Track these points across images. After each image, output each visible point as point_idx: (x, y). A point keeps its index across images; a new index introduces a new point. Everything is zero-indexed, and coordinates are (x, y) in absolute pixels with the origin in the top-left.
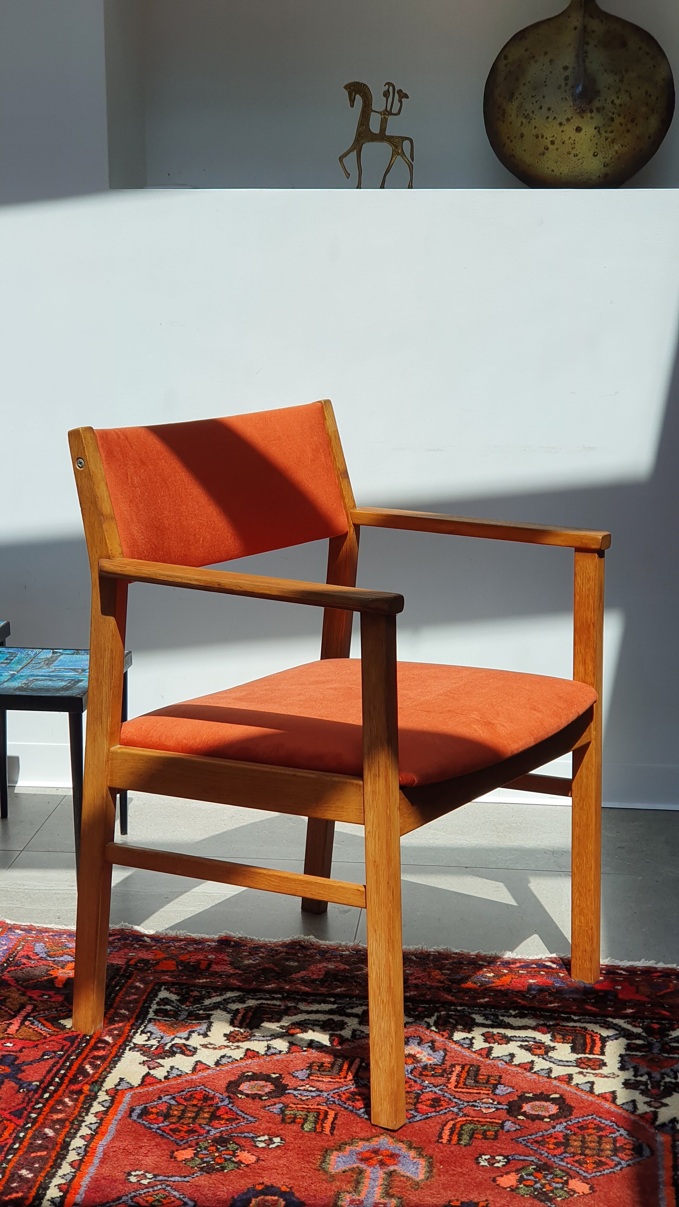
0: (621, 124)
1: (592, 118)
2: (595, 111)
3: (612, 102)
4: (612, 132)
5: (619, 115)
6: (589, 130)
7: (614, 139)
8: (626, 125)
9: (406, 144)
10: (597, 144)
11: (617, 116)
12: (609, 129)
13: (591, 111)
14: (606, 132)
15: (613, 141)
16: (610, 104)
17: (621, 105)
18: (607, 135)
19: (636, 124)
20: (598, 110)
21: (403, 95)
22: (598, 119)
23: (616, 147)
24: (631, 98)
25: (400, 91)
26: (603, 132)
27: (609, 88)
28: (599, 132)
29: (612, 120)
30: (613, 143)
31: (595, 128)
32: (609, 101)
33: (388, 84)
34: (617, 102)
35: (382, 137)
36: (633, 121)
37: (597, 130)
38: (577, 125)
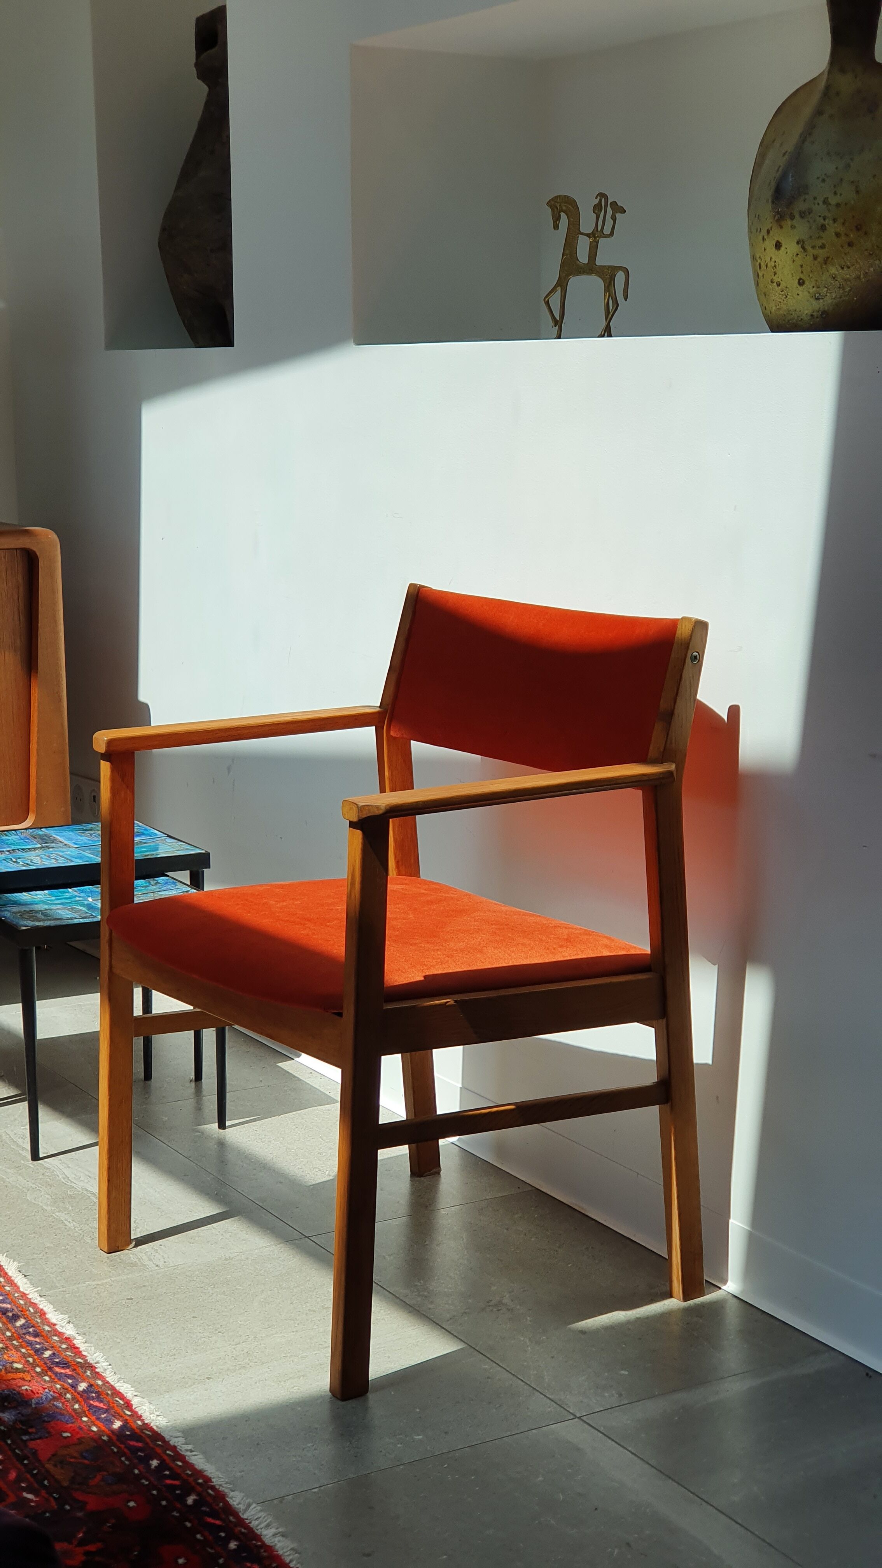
0: (838, 235)
1: (793, 227)
2: (797, 216)
3: (826, 202)
4: (823, 247)
5: (835, 220)
6: (791, 247)
7: (828, 258)
8: (847, 235)
9: (620, 277)
10: (802, 266)
11: (831, 222)
12: (819, 243)
13: (792, 217)
14: (813, 247)
15: (826, 261)
16: (821, 203)
17: (838, 205)
18: (817, 251)
19: (866, 233)
20: (802, 215)
21: (618, 209)
22: (802, 229)
23: (833, 270)
24: (857, 192)
25: (614, 204)
26: (809, 248)
27: (824, 181)
28: (803, 247)
29: (823, 228)
30: (826, 264)
31: (798, 243)
32: (820, 200)
33: (602, 195)
34: (833, 201)
35: (591, 268)
36: (858, 228)
37: (800, 245)
38: (776, 239)
